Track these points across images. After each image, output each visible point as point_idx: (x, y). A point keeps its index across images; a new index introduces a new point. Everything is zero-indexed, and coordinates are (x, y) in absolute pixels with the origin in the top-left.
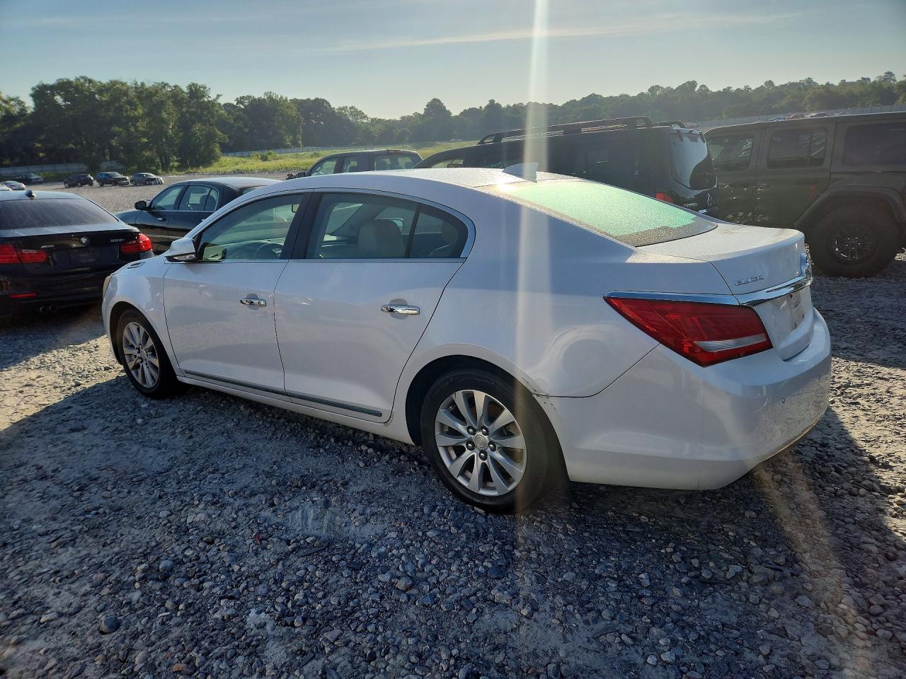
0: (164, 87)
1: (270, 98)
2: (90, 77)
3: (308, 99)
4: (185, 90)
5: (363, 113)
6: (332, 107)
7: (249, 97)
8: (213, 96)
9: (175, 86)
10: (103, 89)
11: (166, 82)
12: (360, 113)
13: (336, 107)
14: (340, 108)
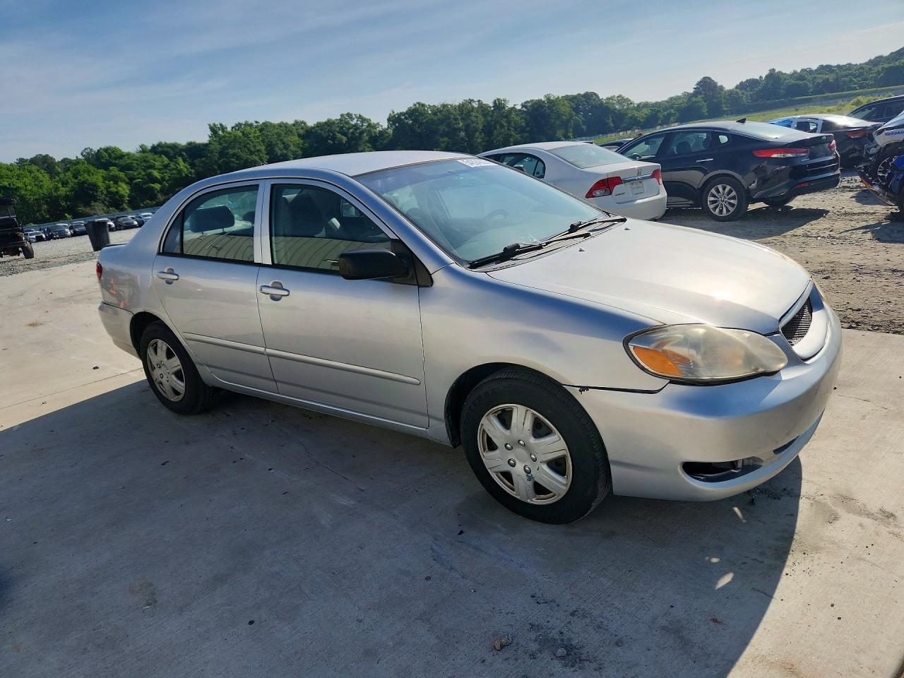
0: (470, 103)
1: (548, 99)
2: (423, 102)
3: (579, 94)
4: (491, 105)
5: (630, 100)
6: (601, 98)
7: (532, 101)
8: (510, 105)
9: (479, 101)
10: (436, 111)
11: (471, 98)
12: (627, 100)
13: (605, 98)
14: (608, 99)
